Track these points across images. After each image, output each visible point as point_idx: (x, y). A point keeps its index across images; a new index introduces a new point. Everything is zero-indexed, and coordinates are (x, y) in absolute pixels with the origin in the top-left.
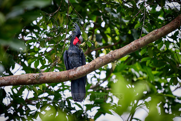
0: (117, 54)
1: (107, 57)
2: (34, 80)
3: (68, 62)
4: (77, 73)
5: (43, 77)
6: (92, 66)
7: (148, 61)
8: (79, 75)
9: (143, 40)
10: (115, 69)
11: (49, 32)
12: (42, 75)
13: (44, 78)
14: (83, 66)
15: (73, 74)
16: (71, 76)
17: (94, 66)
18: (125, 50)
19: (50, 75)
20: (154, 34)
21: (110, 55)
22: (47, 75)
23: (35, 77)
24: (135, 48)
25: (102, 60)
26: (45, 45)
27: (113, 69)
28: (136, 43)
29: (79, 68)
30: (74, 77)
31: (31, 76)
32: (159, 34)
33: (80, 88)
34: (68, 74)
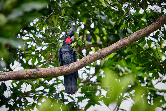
0: (105, 51)
1: (96, 54)
2: (31, 75)
3: (62, 59)
4: (69, 69)
5: (40, 72)
6: (83, 63)
7: (132, 57)
8: (71, 71)
9: (128, 39)
10: (103, 65)
11: (45, 32)
12: (39, 71)
13: (40, 74)
14: (75, 63)
15: (66, 70)
16: (65, 71)
17: (85, 63)
18: (113, 48)
19: (45, 71)
20: (138, 34)
21: (99, 53)
22: (43, 71)
23: (32, 72)
24: (121, 47)
25: (92, 57)
26: (41, 44)
27: (102, 65)
28: (122, 42)
29: (72, 64)
30: (67, 72)
31: (29, 72)
32: (142, 33)
33: (72, 82)
34: (62, 70)
